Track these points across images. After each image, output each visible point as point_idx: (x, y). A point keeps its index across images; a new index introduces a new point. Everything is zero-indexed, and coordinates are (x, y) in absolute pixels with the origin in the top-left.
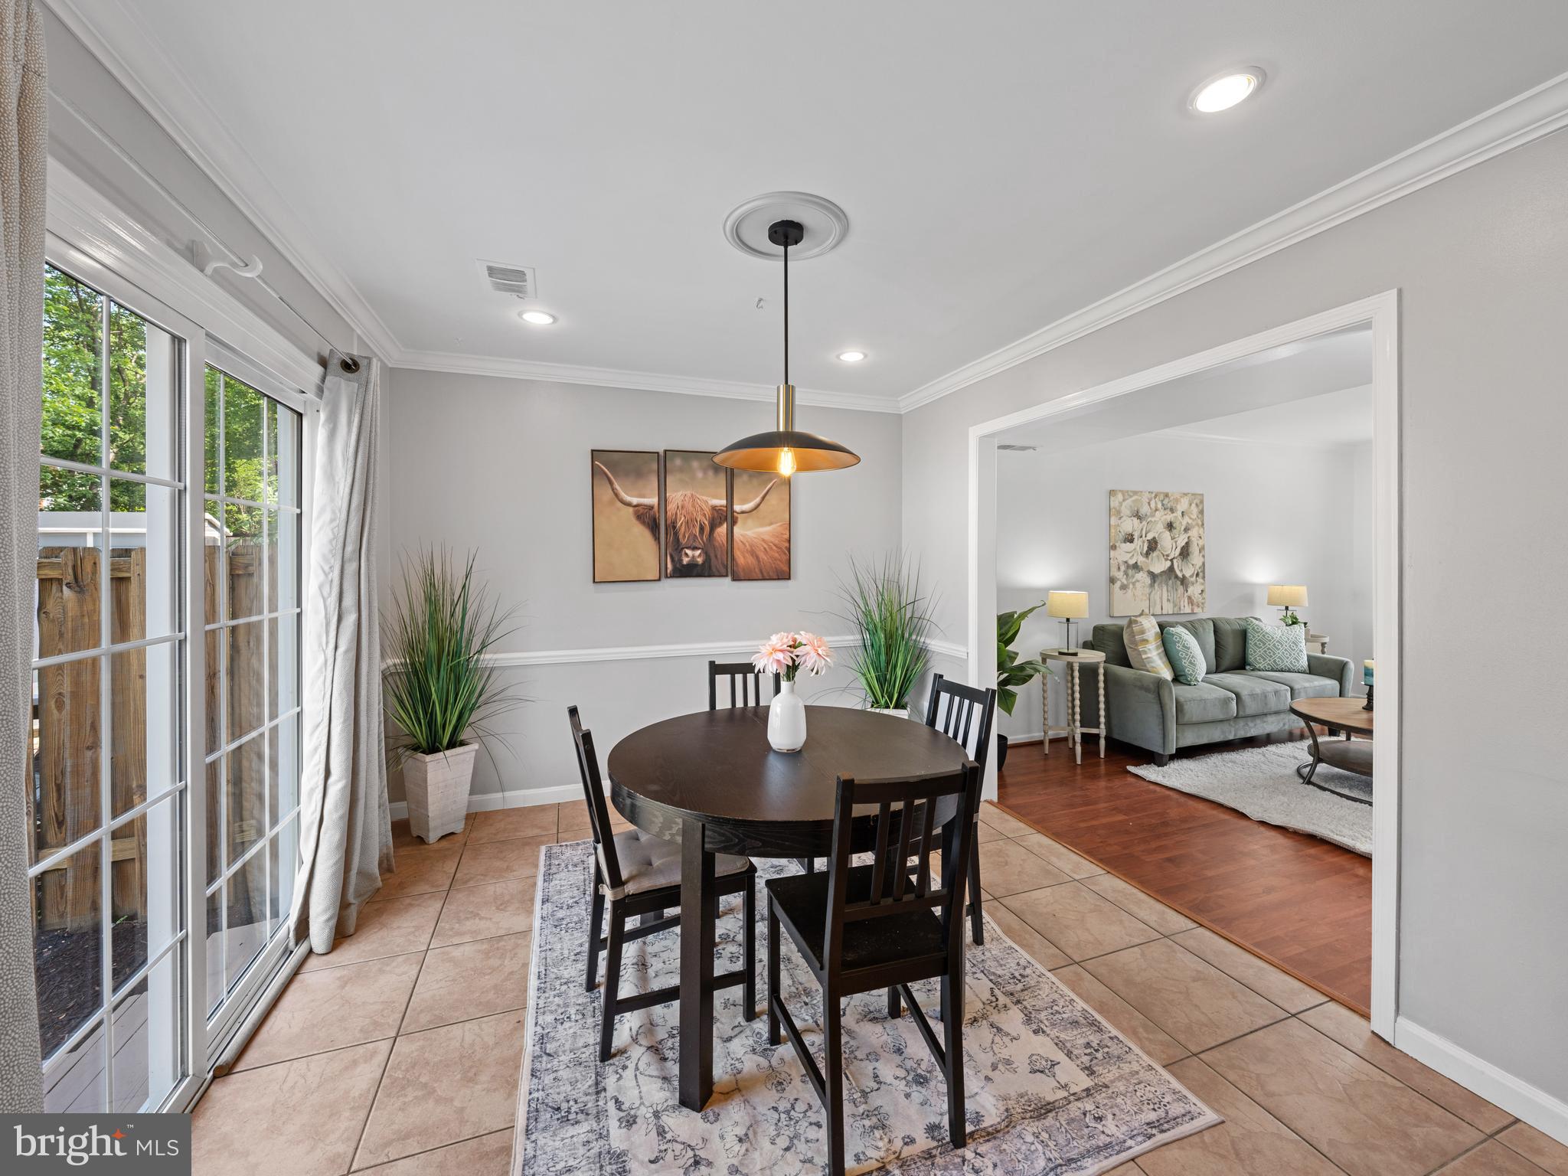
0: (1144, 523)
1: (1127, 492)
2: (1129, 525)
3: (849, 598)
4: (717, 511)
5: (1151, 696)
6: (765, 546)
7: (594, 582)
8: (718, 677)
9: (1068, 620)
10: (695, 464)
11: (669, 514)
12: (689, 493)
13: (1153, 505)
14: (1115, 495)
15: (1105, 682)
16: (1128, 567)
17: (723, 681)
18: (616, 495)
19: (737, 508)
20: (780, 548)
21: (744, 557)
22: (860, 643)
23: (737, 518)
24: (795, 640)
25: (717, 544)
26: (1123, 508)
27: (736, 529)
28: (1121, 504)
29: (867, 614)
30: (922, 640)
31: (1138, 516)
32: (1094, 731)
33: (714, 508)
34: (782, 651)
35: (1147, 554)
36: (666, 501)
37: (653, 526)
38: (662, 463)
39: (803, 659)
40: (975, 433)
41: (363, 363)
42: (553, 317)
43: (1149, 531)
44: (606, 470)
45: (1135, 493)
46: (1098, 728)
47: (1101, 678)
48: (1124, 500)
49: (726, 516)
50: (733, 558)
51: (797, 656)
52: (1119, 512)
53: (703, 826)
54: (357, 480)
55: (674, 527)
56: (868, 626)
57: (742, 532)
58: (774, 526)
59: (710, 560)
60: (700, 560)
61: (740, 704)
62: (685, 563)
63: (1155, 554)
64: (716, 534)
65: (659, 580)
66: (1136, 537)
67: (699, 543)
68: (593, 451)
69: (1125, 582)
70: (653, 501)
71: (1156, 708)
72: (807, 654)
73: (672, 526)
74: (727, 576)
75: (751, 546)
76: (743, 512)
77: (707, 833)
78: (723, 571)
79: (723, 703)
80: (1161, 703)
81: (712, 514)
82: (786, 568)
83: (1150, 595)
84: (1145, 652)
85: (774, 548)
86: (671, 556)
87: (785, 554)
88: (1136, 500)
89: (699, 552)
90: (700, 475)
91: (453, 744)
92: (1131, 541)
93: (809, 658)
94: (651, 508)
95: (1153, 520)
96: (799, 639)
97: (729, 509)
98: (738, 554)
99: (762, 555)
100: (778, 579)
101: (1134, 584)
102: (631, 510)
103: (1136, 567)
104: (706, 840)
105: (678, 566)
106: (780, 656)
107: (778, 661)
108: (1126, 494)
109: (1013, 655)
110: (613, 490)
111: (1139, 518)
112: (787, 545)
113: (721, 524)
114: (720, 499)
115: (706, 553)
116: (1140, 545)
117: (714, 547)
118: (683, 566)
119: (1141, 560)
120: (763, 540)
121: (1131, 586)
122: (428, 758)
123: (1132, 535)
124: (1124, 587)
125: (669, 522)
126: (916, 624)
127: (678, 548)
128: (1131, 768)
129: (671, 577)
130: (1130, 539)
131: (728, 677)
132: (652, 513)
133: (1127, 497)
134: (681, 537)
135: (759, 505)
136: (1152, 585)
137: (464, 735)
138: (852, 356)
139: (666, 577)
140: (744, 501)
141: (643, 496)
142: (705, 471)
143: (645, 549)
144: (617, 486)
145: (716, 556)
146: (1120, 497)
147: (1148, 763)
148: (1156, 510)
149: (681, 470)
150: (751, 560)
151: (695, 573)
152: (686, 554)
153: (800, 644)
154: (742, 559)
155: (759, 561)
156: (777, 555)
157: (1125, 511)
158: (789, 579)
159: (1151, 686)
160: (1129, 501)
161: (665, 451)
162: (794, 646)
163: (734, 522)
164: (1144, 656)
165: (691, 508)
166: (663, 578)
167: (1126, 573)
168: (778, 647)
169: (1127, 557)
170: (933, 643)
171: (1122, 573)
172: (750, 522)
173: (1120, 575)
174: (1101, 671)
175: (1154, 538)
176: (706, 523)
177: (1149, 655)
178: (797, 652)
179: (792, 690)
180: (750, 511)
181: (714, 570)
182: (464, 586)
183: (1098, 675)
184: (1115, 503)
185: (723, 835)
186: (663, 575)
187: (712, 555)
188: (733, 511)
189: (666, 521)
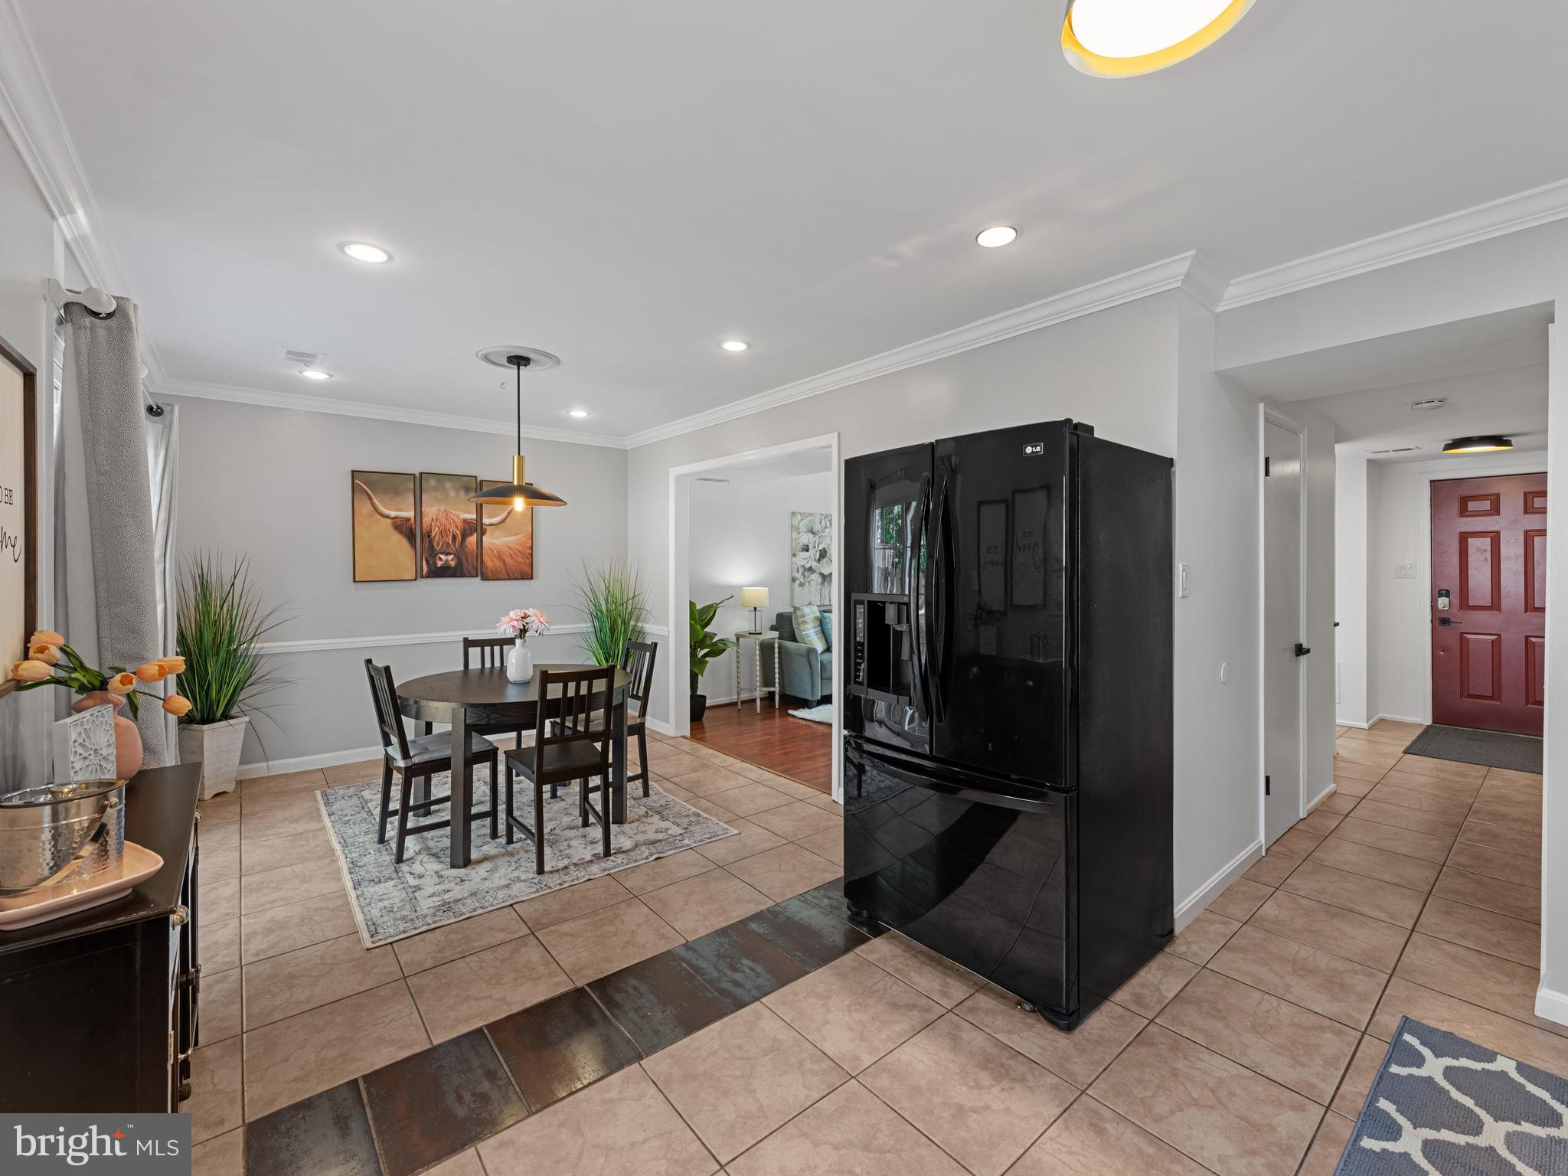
0: (817, 537)
1: (804, 514)
2: (806, 538)
3: (583, 594)
4: (468, 523)
5: (805, 660)
6: (512, 553)
7: (354, 581)
8: (471, 650)
9: (755, 609)
10: (448, 485)
11: (424, 525)
12: (442, 508)
13: (823, 524)
14: (795, 516)
15: (779, 653)
16: (805, 569)
17: (476, 652)
18: (376, 509)
19: (486, 521)
20: (524, 554)
21: (492, 561)
22: (592, 629)
23: (486, 530)
24: (525, 614)
25: (468, 550)
26: (801, 526)
27: (484, 538)
28: (799, 523)
29: (597, 606)
30: (640, 624)
31: (812, 531)
32: (772, 689)
33: (465, 521)
34: (517, 620)
35: (819, 561)
36: (421, 515)
37: (410, 536)
38: (419, 483)
39: (530, 625)
40: (674, 472)
41: (166, 409)
42: (329, 374)
43: (821, 543)
44: (366, 488)
45: (810, 515)
46: (774, 687)
47: (776, 650)
48: (802, 520)
49: (476, 528)
50: (482, 561)
51: (527, 623)
52: (798, 529)
53: (465, 710)
54: (163, 500)
55: (429, 536)
56: (596, 616)
57: (491, 541)
58: (518, 536)
59: (462, 564)
60: (453, 564)
61: (488, 665)
62: (439, 565)
63: (825, 560)
64: (467, 543)
65: (416, 579)
66: (810, 547)
67: (452, 549)
68: (353, 472)
69: (803, 581)
70: (410, 514)
71: (808, 668)
72: (534, 621)
73: (427, 536)
74: (477, 576)
75: (497, 552)
76: (491, 525)
77: (468, 714)
78: (474, 572)
79: (475, 664)
80: (810, 665)
81: (464, 526)
82: (528, 570)
83: (821, 590)
84: (804, 630)
85: (519, 554)
86: (427, 560)
87: (528, 558)
88: (810, 521)
89: (452, 556)
90: (452, 493)
91: (226, 716)
92: (807, 550)
93: (534, 623)
94: (408, 520)
95: (823, 534)
96: (528, 613)
97: (479, 524)
98: (487, 559)
99: (508, 560)
100: (522, 579)
101: (809, 582)
102: (389, 521)
103: (810, 569)
104: (467, 718)
105: (432, 568)
106: (515, 623)
107: (514, 626)
108: (804, 515)
109: (713, 636)
110: (372, 504)
111: (813, 533)
112: (530, 551)
113: (471, 534)
114: (472, 514)
115: (458, 557)
116: (814, 553)
117: (465, 552)
118: (437, 567)
119: (814, 564)
120: (509, 548)
121: (807, 584)
122: (205, 727)
123: (808, 546)
124: (802, 585)
125: (424, 532)
126: (636, 612)
127: (433, 553)
128: (791, 712)
129: (426, 577)
130: (806, 549)
131: (479, 649)
132: (409, 524)
133: (804, 517)
134: (435, 544)
135: (505, 519)
136: (823, 583)
137: (234, 711)
138: (579, 414)
139: (422, 577)
140: (492, 516)
141: (401, 511)
142: (457, 490)
143: (402, 555)
144: (376, 501)
145: (467, 560)
146: (799, 517)
147: (803, 707)
148: (826, 527)
149: (435, 489)
150: (498, 563)
151: (448, 574)
152: (440, 559)
153: (529, 616)
154: (489, 562)
155: (505, 564)
156: (521, 560)
157: (803, 528)
158: (532, 578)
159: (804, 653)
160: (806, 521)
161: (421, 474)
162: (524, 618)
163: (483, 532)
164: (803, 633)
165: (444, 521)
166: (419, 578)
167: (803, 574)
168: (514, 617)
169: (803, 563)
170: (647, 626)
171: (800, 574)
172: (497, 533)
173: (799, 576)
174: (776, 645)
175: (824, 549)
176: (458, 533)
177: (807, 632)
178: (526, 620)
179: (523, 645)
180: (498, 524)
181: (466, 572)
182: (233, 584)
183: (774, 648)
184: (795, 522)
185: (476, 714)
186: (419, 575)
187: (464, 560)
188: (482, 524)
189: (421, 531)
